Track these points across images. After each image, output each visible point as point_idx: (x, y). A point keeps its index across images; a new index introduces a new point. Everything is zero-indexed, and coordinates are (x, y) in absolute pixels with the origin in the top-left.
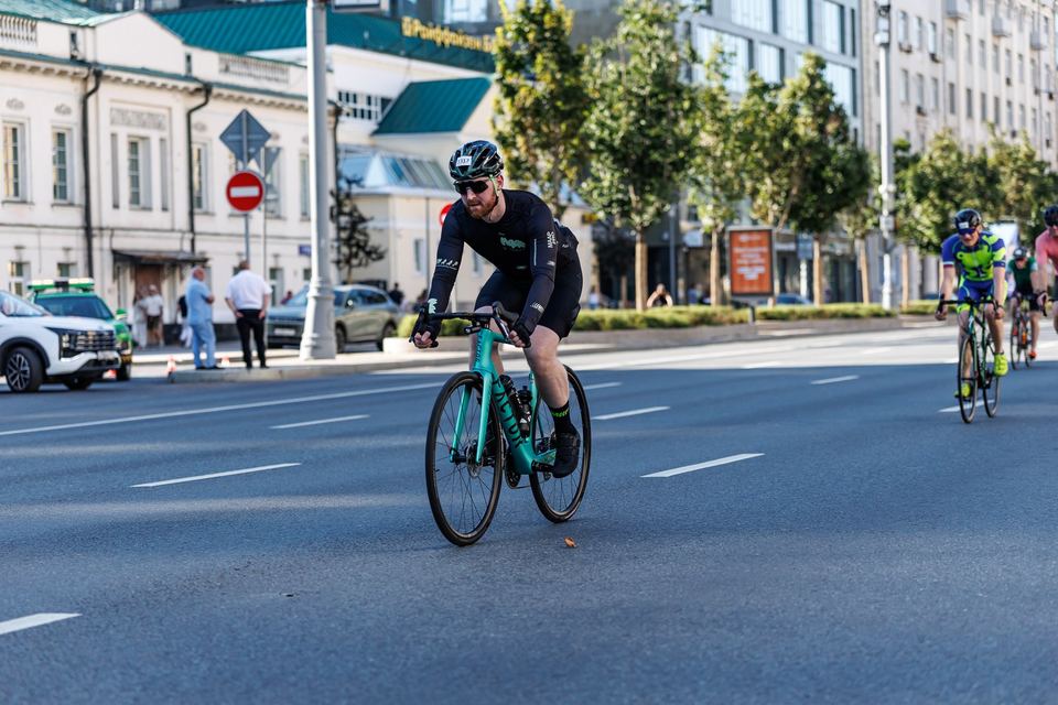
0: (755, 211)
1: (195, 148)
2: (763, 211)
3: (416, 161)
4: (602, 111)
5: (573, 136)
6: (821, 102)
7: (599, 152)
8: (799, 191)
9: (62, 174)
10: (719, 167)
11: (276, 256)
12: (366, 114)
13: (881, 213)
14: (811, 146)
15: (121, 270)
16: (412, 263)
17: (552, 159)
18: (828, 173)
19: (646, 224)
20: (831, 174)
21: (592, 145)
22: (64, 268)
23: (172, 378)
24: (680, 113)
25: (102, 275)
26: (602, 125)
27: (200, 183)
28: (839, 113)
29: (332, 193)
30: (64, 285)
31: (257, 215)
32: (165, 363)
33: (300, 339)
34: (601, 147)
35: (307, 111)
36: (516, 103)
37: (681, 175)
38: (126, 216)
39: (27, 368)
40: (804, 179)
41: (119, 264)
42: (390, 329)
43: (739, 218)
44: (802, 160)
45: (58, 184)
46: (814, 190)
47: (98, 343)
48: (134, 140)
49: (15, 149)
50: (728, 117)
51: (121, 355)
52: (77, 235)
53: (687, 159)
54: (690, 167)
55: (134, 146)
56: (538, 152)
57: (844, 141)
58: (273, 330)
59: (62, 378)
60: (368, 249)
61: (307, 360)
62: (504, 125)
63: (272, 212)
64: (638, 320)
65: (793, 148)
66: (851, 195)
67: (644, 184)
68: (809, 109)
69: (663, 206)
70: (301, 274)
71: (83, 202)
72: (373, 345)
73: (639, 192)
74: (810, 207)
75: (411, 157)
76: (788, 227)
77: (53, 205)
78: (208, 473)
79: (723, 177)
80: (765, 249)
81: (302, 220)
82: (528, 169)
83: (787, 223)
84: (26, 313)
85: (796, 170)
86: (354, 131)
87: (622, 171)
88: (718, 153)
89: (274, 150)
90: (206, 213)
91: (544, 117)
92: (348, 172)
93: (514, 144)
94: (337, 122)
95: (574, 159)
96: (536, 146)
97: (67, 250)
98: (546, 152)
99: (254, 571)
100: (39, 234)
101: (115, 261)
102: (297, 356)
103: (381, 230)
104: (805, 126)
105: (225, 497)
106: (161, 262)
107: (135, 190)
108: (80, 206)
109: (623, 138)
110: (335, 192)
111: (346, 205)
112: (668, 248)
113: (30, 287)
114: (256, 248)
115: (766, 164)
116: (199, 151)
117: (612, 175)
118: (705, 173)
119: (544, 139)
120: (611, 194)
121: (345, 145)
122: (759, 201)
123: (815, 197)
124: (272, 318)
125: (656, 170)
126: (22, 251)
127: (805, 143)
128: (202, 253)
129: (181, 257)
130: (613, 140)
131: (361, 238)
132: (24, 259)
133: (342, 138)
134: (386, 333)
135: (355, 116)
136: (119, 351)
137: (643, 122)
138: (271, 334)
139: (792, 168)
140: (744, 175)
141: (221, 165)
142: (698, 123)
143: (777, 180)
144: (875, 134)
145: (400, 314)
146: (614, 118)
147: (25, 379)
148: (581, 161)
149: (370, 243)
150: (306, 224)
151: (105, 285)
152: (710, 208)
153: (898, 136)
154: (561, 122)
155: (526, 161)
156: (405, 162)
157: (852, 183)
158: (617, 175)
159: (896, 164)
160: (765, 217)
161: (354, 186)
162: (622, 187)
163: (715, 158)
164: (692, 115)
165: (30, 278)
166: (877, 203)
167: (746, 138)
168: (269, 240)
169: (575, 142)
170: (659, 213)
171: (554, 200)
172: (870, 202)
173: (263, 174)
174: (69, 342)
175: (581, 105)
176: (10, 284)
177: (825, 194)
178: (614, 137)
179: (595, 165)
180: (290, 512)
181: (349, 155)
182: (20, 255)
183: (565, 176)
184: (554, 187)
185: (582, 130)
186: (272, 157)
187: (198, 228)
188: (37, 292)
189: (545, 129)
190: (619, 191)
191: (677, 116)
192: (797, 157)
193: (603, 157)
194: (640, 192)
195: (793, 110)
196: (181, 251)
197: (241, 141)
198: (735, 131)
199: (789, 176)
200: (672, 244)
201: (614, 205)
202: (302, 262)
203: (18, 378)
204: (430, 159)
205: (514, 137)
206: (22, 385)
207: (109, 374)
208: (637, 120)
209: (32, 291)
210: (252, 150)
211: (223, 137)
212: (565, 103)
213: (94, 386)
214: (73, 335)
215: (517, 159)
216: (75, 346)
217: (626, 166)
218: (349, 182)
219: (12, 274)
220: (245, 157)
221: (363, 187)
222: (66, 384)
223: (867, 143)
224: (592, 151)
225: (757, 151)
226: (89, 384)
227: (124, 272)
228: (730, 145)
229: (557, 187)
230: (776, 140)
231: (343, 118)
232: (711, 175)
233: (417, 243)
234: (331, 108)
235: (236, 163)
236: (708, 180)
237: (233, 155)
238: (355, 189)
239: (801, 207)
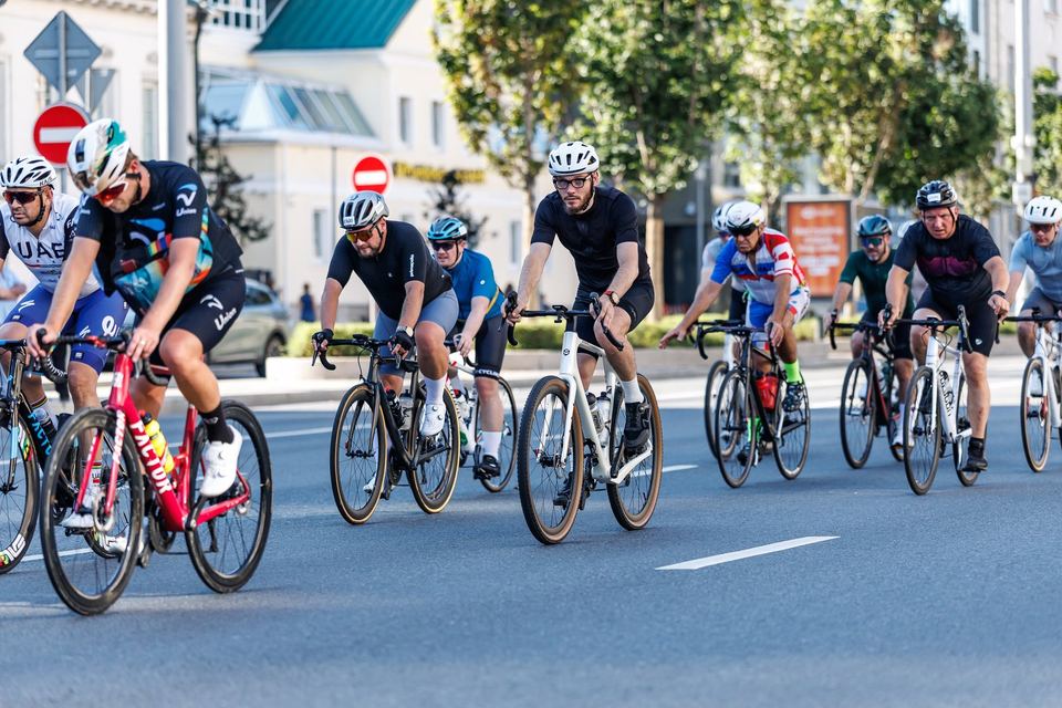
0: (825, 173)
2: (838, 172)
3: (316, 92)
4: (598, 20)
5: (553, 57)
6: (926, 12)
7: (593, 82)
8: (891, 143)
10: (772, 107)
12: (243, 21)
13: (1014, 179)
14: (910, 75)
16: (311, 246)
17: (523, 91)
18: (936, 116)
19: (662, 190)
20: (939, 119)
21: (583, 71)
24: (714, 24)
26: (598, 41)
28: (953, 29)
29: (190, 138)
34: (596, 74)
35: (155, 14)
36: (469, 6)
37: (715, 118)
40: (899, 127)
42: (275, 343)
43: (800, 183)
44: (898, 98)
46: (913, 142)
50: (786, 30)
53: (724, 93)
54: (730, 105)
56: (502, 80)
57: (960, 69)
60: (243, 223)
62: (452, 41)
64: (648, 335)
65: (883, 79)
66: (969, 150)
67: (660, 130)
68: (908, 21)
69: (688, 163)
72: (252, 367)
73: (652, 143)
74: (907, 168)
75: (309, 86)
76: (875, 198)
79: (779, 121)
80: (840, 231)
82: (487, 106)
83: (873, 191)
85: (887, 111)
86: (225, 46)
87: (628, 112)
88: (772, 86)
89: (105, 73)
91: (510, 28)
92: (214, 107)
93: (465, 68)
94: (199, 31)
95: (556, 92)
96: (496, 71)
98: (513, 81)
103: (263, 195)
104: (901, 48)
109: (629, 60)
110: (195, 137)
111: (212, 157)
112: (693, 228)
115: (843, 103)
117: (613, 116)
118: (752, 113)
119: (511, 61)
120: (610, 144)
121: (210, 66)
122: (832, 158)
123: (915, 153)
125: (677, 108)
127: (902, 72)
130: (614, 64)
131: (234, 206)
133: (207, 56)
134: (270, 350)
135: (226, 22)
137: (659, 38)
139: (881, 110)
140: (810, 118)
142: (742, 40)
143: (859, 127)
144: (1004, 60)
145: (291, 323)
146: (615, 30)
148: (565, 93)
149: (247, 215)
152: (758, 167)
153: (1040, 64)
154: (535, 36)
155: (483, 94)
156: (300, 92)
157: (970, 133)
158: (620, 116)
159: (1035, 106)
160: (839, 182)
161: (224, 128)
162: (626, 133)
163: (766, 93)
164: (731, 27)
166: (1009, 161)
167: (813, 64)
169: (558, 65)
170: (682, 174)
171: (524, 153)
172: (996, 162)
175: (566, 10)
177: (930, 148)
178: (616, 58)
179: (586, 100)
181: (216, 82)
183: (541, 117)
184: (524, 133)
185: (568, 48)
186: (101, 83)
189: (512, 46)
190: (621, 140)
191: (711, 28)
192: (889, 92)
193: (597, 90)
194: (654, 141)
195: (884, 23)
197: (57, 59)
198: (798, 52)
199: (876, 121)
200: (700, 221)
201: (615, 161)
204: (340, 90)
205: (466, 57)
208: (651, 35)
210: (73, 73)
211: (29, 53)
212: (542, 7)
215: (470, 90)
217: (634, 103)
218: (217, 122)
221: (238, 130)
223: (993, 75)
224: (582, 80)
225: (828, 82)
228: (789, 73)
229: (530, 134)
230: (856, 65)
231: (208, 26)
232: (761, 119)
233: (317, 215)
234: (191, 10)
235: (48, 91)
236: (756, 126)
237: (43, 79)
238: (225, 133)
239: (893, 169)
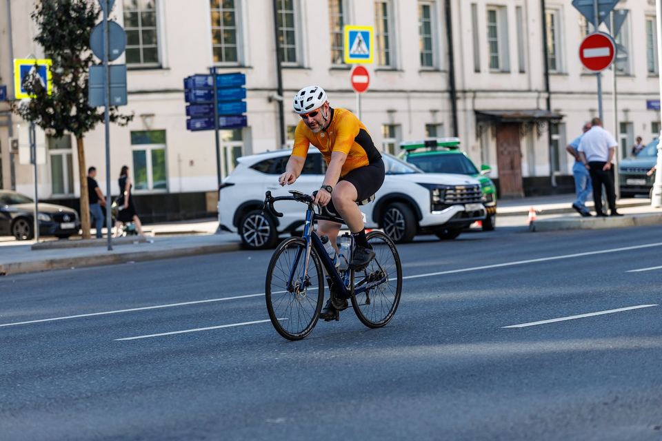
1: (548, 13)
9: (428, 43)
11: (626, 111)
15: (484, 129)
22: (432, 128)
23: (533, 227)
25: (466, 134)
27: (554, 45)
30: (432, 144)
31: (608, 74)
32: (526, 213)
33: (651, 187)
38: (487, 79)
39: (402, 221)
41: (481, 123)
45: (425, 52)
47: (465, 196)
48: (493, 8)
49: (385, 22)
51: (486, 207)
52: (443, 98)
55: (492, 15)
58: (626, 181)
59: (434, 229)
61: (658, 207)
63: (621, 70)
70: (649, 128)
71: (447, 68)
77: (421, 71)
78: (572, 315)
81: (649, 77)
84: (399, 171)
89: (622, 12)
90: (560, 74)
97: (434, 112)
99: (622, 406)
100: (408, 98)
101: (478, 120)
102: (650, 204)
105: (590, 337)
106: (518, 120)
107: (494, 55)
108: (444, 71)
113: (402, 147)
114: (608, 104)
116: (552, 16)
124: (623, 169)
126: (395, 115)
128: (558, 110)
129: (537, 115)
132: (396, 122)
136: (484, 203)
138: (624, 184)
141: (573, 28)
147: (401, 231)
150: (653, 81)
151: (469, 144)
165: (401, 140)
168: (618, 96)
173: (612, 35)
174: (439, 196)
176: (384, 145)
180: (650, 351)
182: (392, 118)
186: (620, 18)
187: (553, 88)
188: (408, 151)
196: (538, 109)
197: (592, 5)
202: (651, 116)
203: (394, 230)
206: (398, 237)
207: (476, 225)
209: (403, 152)
210: (602, 13)
211: (574, 2)
213: (462, 236)
214: (442, 190)
216: (445, 200)
219: (385, 136)
220: (596, 20)
222: (438, 235)
226: (458, 235)
227: (486, 130)
235: (587, 26)
237: (584, 18)
